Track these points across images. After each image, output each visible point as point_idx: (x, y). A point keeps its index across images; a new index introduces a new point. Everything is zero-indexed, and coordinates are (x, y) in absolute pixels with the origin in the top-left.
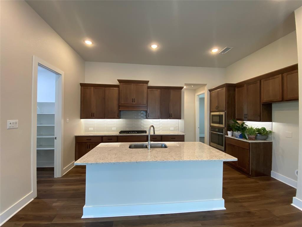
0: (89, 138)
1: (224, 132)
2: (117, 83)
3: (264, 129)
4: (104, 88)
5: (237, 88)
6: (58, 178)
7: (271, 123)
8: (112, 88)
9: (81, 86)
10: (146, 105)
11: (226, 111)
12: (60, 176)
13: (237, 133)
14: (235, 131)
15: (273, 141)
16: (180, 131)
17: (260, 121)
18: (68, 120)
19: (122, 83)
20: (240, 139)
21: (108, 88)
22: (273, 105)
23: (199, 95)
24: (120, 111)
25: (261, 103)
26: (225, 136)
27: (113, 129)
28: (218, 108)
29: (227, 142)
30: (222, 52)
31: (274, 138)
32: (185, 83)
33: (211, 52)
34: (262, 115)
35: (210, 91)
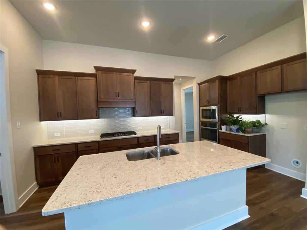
0: (57, 148)
1: (217, 127)
2: (93, 71)
3: (259, 122)
4: (74, 78)
5: (229, 81)
6: (12, 213)
7: (265, 115)
8: (86, 78)
9: (37, 74)
10: (134, 100)
11: (219, 105)
12: (15, 211)
13: (234, 128)
14: (232, 125)
15: (266, 133)
16: (171, 129)
17: (256, 113)
18: (19, 124)
19: (99, 72)
20: (237, 133)
21: (81, 78)
22: (266, 98)
23: (184, 90)
24: (99, 108)
25: (257, 96)
26: (219, 131)
27: (90, 132)
28: (210, 102)
29: (221, 137)
30: (217, 41)
31: (268, 130)
32: (175, 75)
33: (206, 40)
34: (257, 107)
35: (199, 84)
